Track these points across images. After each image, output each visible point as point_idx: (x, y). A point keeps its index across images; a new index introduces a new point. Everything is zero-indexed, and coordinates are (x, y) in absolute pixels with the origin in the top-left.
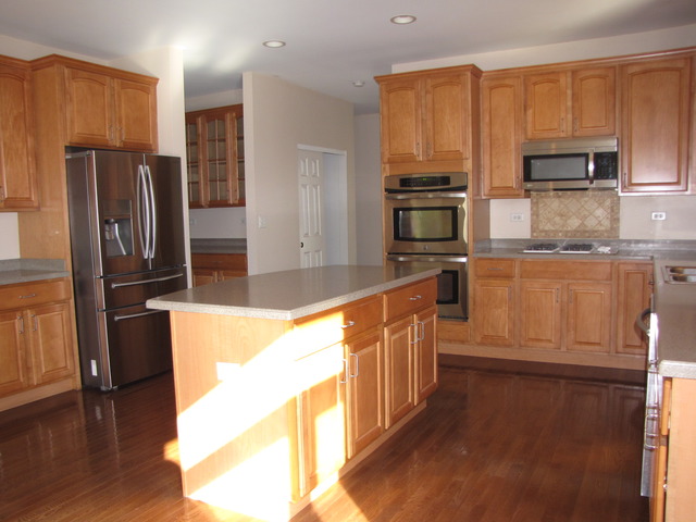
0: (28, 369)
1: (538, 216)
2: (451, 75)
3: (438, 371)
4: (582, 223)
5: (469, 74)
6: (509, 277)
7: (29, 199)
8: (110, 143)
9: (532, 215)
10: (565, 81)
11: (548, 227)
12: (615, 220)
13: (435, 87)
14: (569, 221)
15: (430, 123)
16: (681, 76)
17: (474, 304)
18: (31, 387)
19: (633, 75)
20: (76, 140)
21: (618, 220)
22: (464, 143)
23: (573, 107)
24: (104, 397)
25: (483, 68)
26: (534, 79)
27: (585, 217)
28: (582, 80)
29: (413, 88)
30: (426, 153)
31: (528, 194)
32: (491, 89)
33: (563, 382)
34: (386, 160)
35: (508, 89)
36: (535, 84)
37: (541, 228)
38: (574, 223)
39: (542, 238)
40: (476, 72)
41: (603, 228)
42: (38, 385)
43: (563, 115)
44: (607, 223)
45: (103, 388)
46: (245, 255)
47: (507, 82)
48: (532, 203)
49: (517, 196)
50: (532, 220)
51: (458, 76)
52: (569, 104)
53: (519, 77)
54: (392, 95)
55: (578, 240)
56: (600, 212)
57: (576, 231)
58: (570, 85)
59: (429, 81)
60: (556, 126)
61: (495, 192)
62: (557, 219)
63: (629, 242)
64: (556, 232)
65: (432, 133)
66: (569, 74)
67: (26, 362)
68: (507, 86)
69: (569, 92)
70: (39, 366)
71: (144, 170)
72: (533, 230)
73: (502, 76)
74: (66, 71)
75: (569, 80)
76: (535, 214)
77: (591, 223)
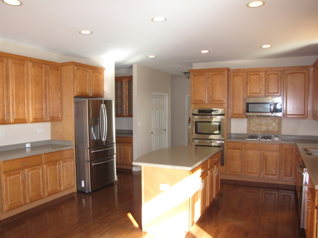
0: (60, 184)
1: (250, 125)
2: (219, 71)
3: (220, 186)
4: (267, 128)
5: (226, 71)
6: (240, 149)
7: (58, 117)
8: (89, 95)
9: (248, 124)
10: (262, 74)
11: (254, 129)
12: (280, 127)
13: (213, 75)
14: (262, 127)
15: (210, 89)
16: (305, 76)
17: (227, 159)
18: (61, 191)
19: (288, 74)
20: (78, 94)
21: (281, 127)
22: (224, 97)
23: (265, 85)
24: (87, 195)
25: (231, 68)
26: (251, 73)
27: (268, 126)
28: (269, 75)
29: (204, 75)
30: (209, 100)
31: (247, 117)
32: (234, 76)
33: (261, 189)
34: (192, 102)
35: (240, 77)
36: (251, 75)
37: (251, 129)
38: (264, 128)
39: (252, 133)
40: (228, 70)
41: (275, 130)
42: (63, 190)
43: (261, 88)
44: (277, 129)
45: (87, 192)
46: (132, 138)
47: (240, 74)
48: (248, 120)
49: (243, 118)
50: (248, 126)
51: (222, 72)
52: (264, 83)
53: (244, 72)
54: (196, 77)
55: (266, 134)
56: (274, 124)
57: (265, 131)
58: (264, 76)
59: (211, 73)
60: (258, 92)
61: (234, 116)
62: (258, 126)
63: (285, 135)
64: (257, 131)
65: (211, 93)
66: (264, 72)
67: (60, 181)
68: (240, 75)
69: (264, 79)
70: (64, 183)
71: (103, 106)
72: (248, 130)
73: (238, 72)
74: (76, 67)
75: (264, 74)
76: (249, 124)
77: (271, 128)
